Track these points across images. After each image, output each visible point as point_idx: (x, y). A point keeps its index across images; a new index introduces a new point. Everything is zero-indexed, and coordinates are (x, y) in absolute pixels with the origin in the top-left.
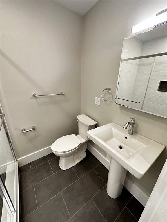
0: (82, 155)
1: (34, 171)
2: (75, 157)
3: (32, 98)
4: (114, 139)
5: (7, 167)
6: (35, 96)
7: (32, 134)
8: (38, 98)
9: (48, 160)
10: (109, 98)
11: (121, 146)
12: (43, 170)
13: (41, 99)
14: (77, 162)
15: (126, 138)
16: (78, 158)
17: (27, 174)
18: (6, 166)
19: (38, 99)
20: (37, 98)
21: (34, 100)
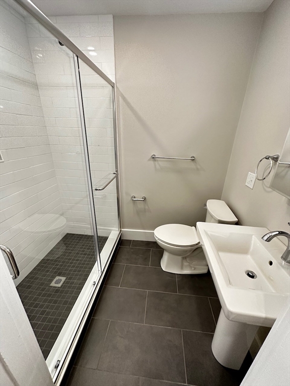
0: (200, 267)
1: (132, 250)
2: (188, 264)
3: (149, 160)
4: (249, 257)
5: (112, 232)
6: (153, 158)
7: (141, 206)
8: (157, 160)
9: (151, 248)
10: (267, 176)
11: (252, 272)
12: (141, 255)
13: (160, 162)
14: (187, 272)
15: (271, 263)
16: (191, 267)
17: (125, 249)
18: (111, 230)
19: (156, 163)
20: (155, 160)
21: (152, 162)
